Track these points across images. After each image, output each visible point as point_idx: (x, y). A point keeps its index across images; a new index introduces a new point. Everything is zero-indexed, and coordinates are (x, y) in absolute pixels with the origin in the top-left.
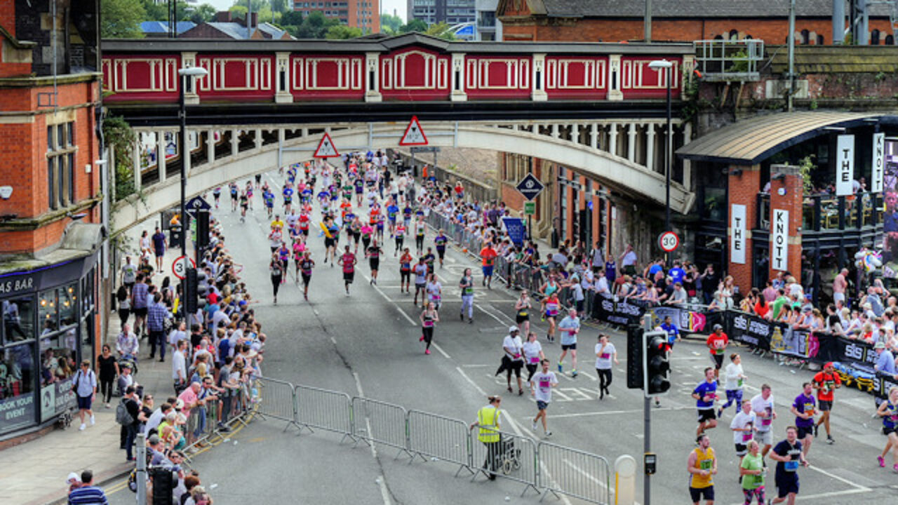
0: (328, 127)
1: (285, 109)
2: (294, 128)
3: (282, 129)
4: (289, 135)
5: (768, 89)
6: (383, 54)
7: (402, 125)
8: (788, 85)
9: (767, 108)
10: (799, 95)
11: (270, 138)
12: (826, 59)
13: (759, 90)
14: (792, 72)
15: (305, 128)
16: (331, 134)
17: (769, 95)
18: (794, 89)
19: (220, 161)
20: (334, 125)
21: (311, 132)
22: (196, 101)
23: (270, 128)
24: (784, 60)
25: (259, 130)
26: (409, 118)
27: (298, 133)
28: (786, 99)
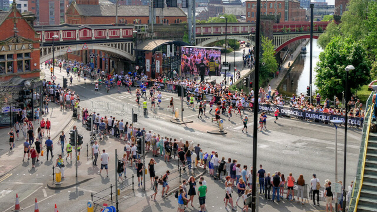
0: (69, 46)
1: (62, 42)
2: (63, 46)
3: (61, 47)
4: (62, 48)
5: (148, 35)
6: (79, 30)
7: (83, 45)
8: (152, 34)
9: (148, 39)
10: (153, 36)
11: (58, 49)
12: (158, 29)
13: (146, 35)
14: (152, 31)
15: (65, 46)
16: (70, 47)
17: (148, 36)
18: (153, 35)
19: (49, 54)
20: (70, 45)
21: (66, 47)
22: (45, 41)
23: (58, 47)
24: (151, 29)
25: (56, 47)
26: (84, 43)
27: (64, 47)
28: (151, 37)
